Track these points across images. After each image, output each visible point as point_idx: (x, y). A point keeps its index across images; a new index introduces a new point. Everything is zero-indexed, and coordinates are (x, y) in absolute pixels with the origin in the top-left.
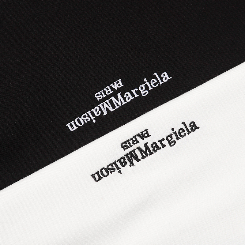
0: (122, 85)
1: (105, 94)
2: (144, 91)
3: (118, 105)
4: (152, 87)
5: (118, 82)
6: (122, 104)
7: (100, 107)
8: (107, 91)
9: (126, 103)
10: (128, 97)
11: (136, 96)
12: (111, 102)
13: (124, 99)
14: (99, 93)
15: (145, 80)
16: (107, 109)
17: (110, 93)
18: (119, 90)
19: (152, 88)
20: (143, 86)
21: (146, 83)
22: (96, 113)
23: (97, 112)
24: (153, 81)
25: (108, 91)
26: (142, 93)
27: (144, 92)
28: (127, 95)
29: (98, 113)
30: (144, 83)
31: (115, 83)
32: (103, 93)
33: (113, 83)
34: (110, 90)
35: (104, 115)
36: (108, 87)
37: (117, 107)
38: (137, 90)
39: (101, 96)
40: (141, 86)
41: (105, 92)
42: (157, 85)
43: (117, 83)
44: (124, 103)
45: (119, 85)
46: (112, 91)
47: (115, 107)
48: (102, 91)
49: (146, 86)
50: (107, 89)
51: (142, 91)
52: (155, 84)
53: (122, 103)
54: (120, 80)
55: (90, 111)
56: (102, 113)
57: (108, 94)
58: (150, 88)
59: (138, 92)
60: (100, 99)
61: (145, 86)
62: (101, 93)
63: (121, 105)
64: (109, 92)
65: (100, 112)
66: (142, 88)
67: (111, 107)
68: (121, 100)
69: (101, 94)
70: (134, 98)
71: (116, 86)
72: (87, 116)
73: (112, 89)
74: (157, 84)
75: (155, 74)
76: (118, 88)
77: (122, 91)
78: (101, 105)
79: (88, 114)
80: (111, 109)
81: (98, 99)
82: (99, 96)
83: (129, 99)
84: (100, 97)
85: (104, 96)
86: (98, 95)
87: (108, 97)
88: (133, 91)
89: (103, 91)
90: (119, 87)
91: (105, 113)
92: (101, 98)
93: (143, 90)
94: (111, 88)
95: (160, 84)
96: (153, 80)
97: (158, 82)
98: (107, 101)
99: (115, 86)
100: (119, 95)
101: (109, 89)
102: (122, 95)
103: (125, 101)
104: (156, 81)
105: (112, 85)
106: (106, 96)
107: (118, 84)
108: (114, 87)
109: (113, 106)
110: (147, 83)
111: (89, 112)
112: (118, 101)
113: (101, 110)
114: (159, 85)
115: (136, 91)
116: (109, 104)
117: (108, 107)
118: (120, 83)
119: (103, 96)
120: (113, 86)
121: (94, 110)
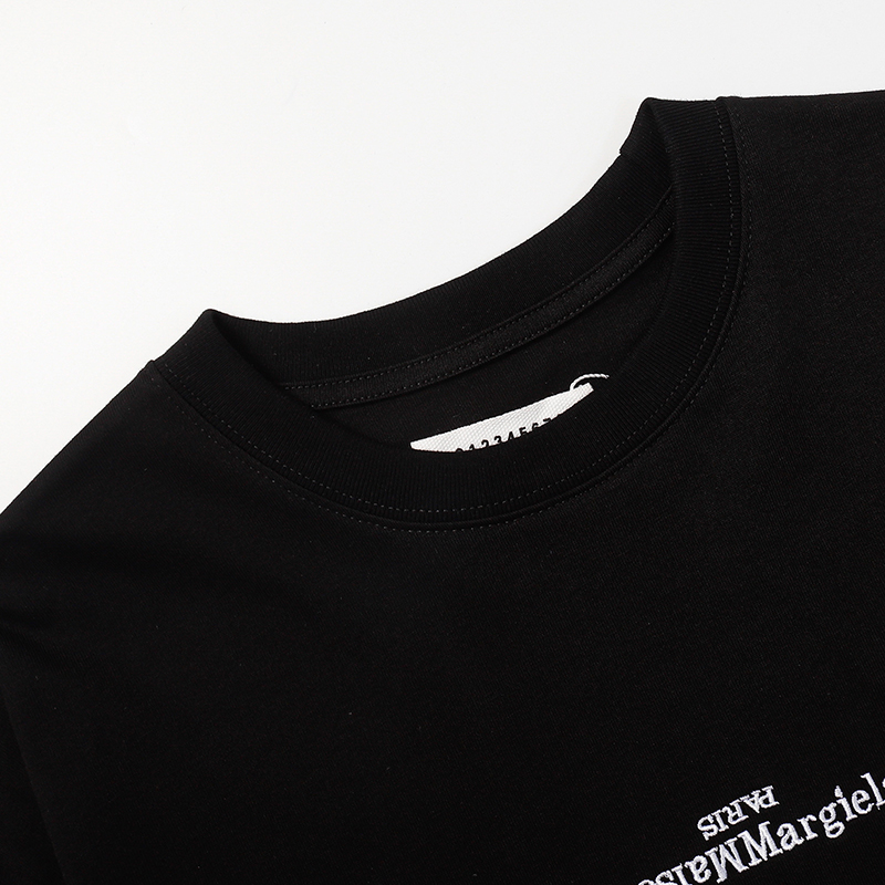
0: (773, 803)
1: (726, 822)
2: (832, 823)
3: (758, 856)
4: (854, 812)
5: (764, 793)
6: (771, 855)
7: (708, 859)
8: (731, 814)
9: (781, 851)
10: (787, 836)
11: (811, 835)
12: (740, 845)
13: (777, 841)
14: (709, 818)
15: (838, 792)
16: (729, 866)
17: (738, 820)
18: (765, 814)
19: (855, 816)
20: (831, 808)
21: (839, 801)
22: (696, 874)
23: (700, 871)
24: (859, 796)
25: (735, 814)
26: (828, 829)
27: (832, 827)
28: (786, 830)
29: (702, 875)
30: (835, 799)
31: (756, 793)
32: (719, 820)
33: (748, 792)
34: (739, 811)
35: (718, 881)
36: (735, 803)
37: (755, 862)
38: (814, 818)
39: (714, 827)
40: (825, 808)
41: (724, 816)
42: (869, 809)
43: (761, 795)
44: (775, 852)
45: (766, 801)
46: (744, 815)
47: (750, 860)
48: (717, 813)
49: (840, 809)
50: (733, 809)
51: (826, 822)
52: (863, 806)
53: (769, 851)
54: (769, 790)
55: (680, 867)
56: (715, 875)
57: (734, 823)
58: (850, 816)
59: (817, 826)
60: (712, 834)
61: (835, 808)
62: (714, 818)
63: (768, 857)
64: (736, 818)
65: (708, 873)
66: (827, 815)
67: (739, 860)
68: (766, 843)
69: (716, 823)
70: (803, 840)
71: (756, 802)
72: (672, 879)
73: (746, 809)
74: (870, 806)
75: (867, 776)
76: (761, 809)
77: (774, 818)
78: (711, 853)
79: (674, 874)
80: (740, 867)
81: (706, 836)
82: (709, 827)
83: (789, 842)
84: (712, 831)
85: (724, 828)
86: (706, 823)
87: (733, 831)
88: (804, 822)
89: (721, 814)
90: (765, 806)
91: (722, 877)
92: (715, 833)
93: (830, 821)
94: (743, 805)
95: (878, 805)
96: (859, 792)
97: (873, 799)
98: (731, 842)
99: (753, 802)
100: (763, 828)
101: (738, 807)
102: (772, 830)
103: (779, 846)
104: (866, 796)
105: (745, 799)
106: (727, 827)
107: (764, 797)
108: (751, 805)
109: (745, 859)
110: (844, 802)
111: (678, 870)
112: (759, 843)
113: (710, 866)
114: (874, 807)
115: (810, 822)
116: (734, 850)
117: (730, 859)
118: (770, 795)
119: (719, 827)
120: (748, 802)
121: (691, 865)
